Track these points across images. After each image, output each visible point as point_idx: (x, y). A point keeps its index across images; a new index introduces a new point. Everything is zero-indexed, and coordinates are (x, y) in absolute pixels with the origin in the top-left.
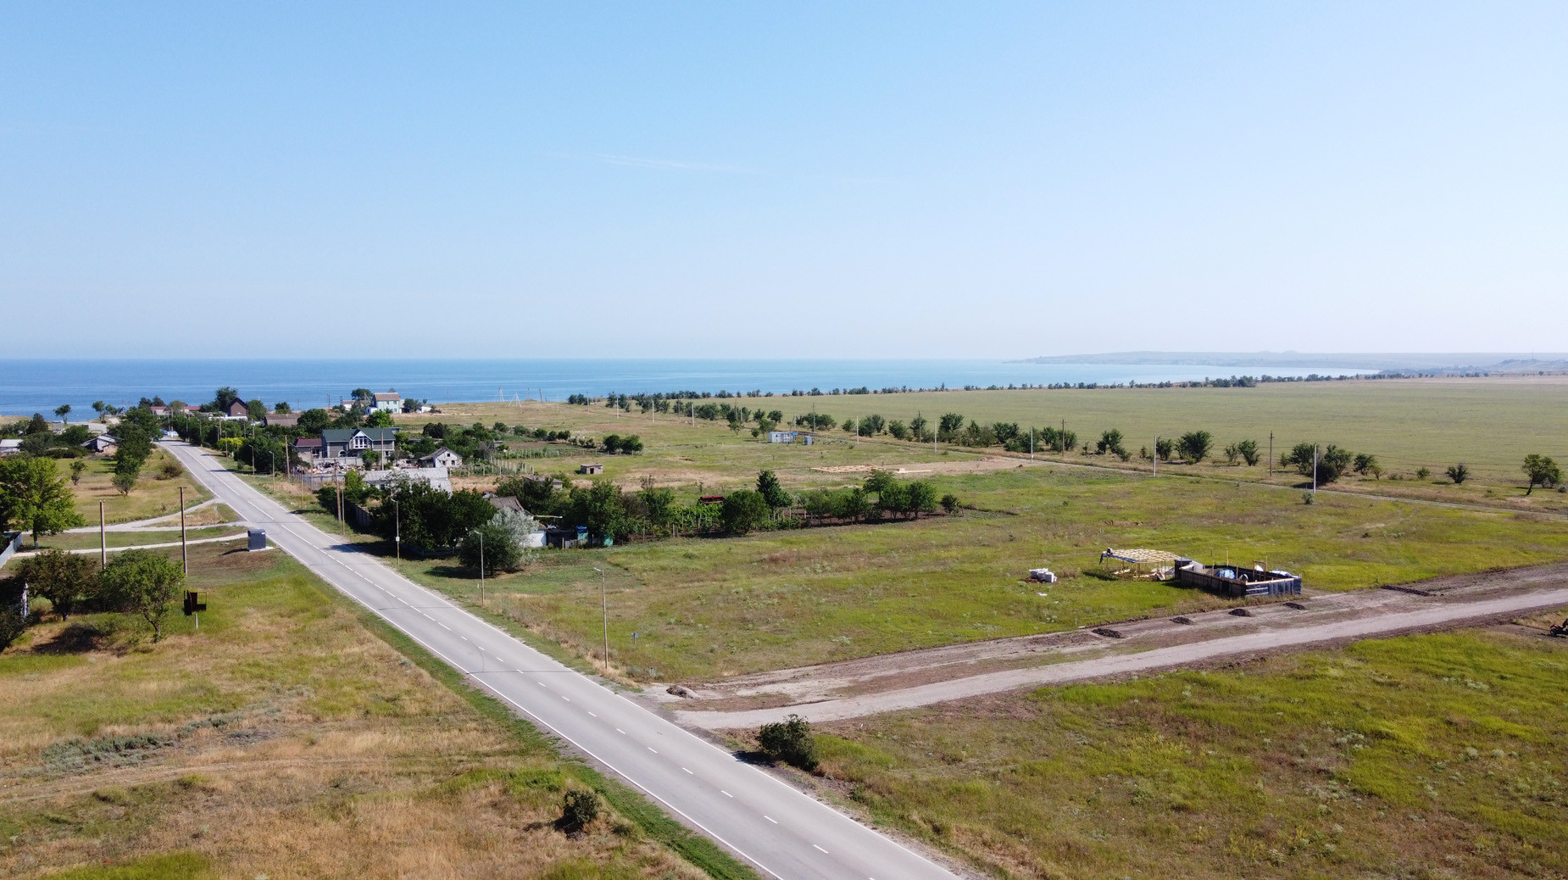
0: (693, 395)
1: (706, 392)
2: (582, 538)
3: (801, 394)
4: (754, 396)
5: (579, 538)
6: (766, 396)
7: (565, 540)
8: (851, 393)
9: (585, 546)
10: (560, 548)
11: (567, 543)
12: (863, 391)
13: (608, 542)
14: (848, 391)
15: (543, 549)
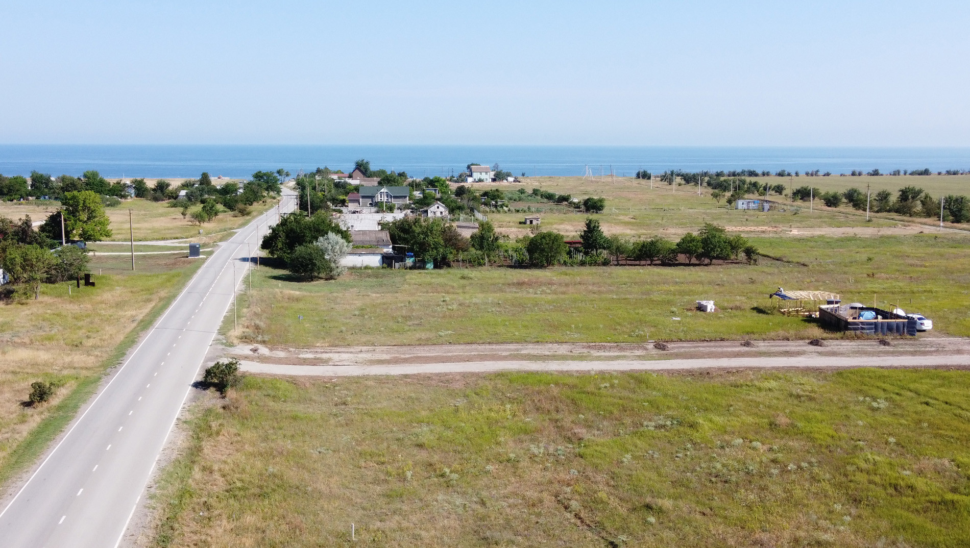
0: (752, 174)
1: (766, 171)
2: (409, 262)
3: (860, 174)
4: (812, 175)
5: (407, 261)
6: (824, 176)
7: (395, 262)
8: (912, 174)
9: (411, 268)
10: (392, 267)
11: (397, 265)
12: (926, 172)
13: (430, 266)
14: (909, 172)
15: (378, 268)
